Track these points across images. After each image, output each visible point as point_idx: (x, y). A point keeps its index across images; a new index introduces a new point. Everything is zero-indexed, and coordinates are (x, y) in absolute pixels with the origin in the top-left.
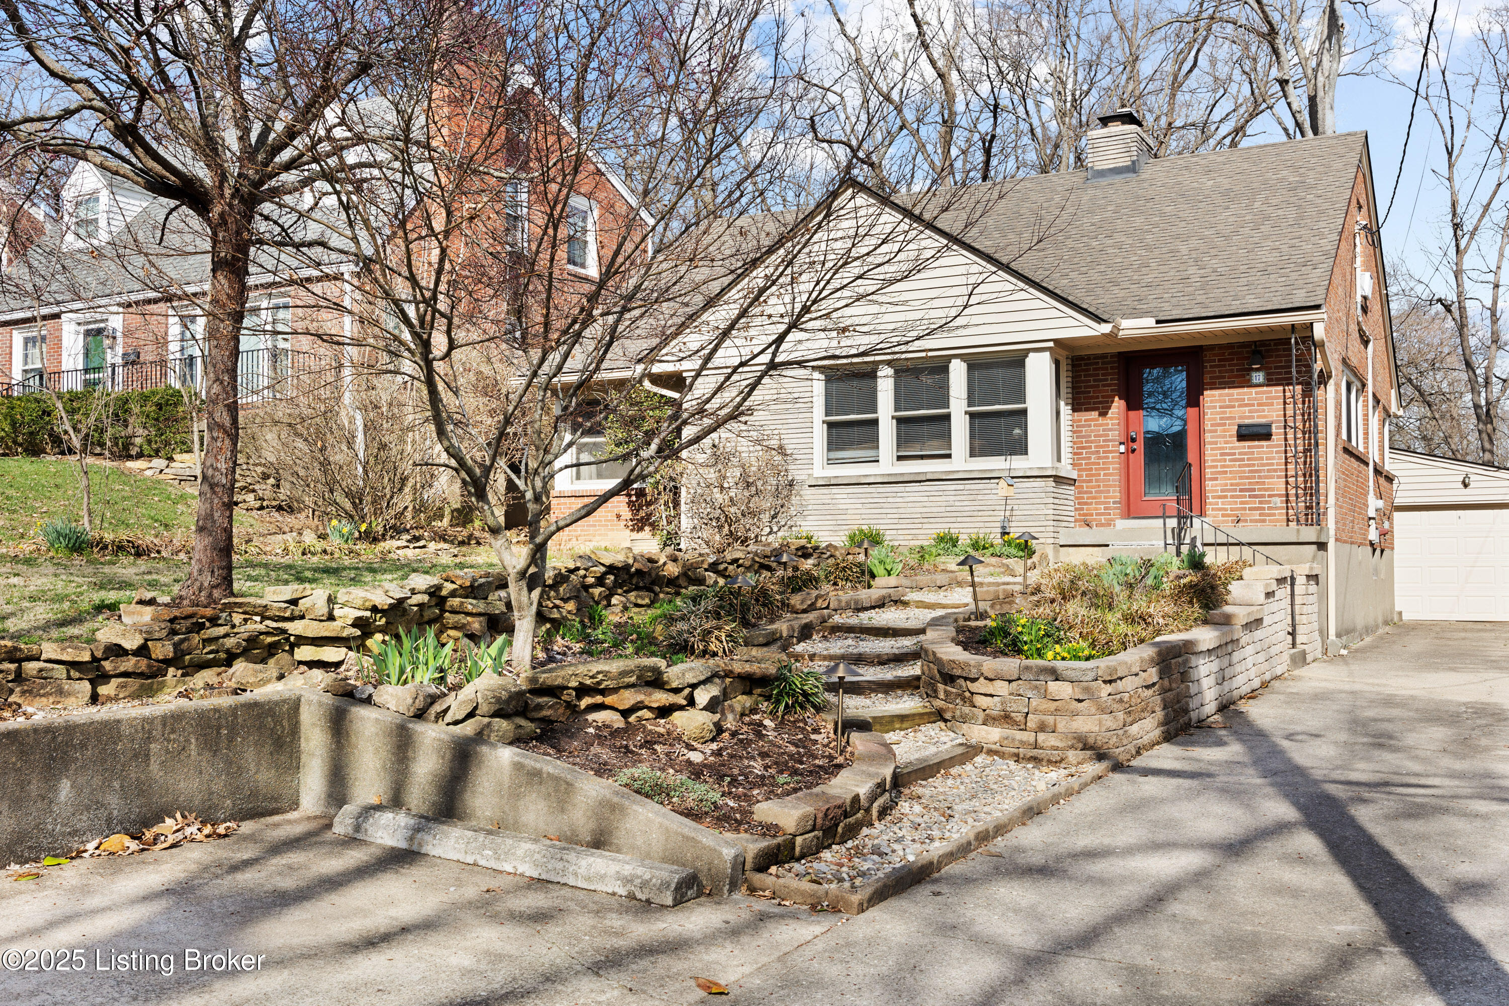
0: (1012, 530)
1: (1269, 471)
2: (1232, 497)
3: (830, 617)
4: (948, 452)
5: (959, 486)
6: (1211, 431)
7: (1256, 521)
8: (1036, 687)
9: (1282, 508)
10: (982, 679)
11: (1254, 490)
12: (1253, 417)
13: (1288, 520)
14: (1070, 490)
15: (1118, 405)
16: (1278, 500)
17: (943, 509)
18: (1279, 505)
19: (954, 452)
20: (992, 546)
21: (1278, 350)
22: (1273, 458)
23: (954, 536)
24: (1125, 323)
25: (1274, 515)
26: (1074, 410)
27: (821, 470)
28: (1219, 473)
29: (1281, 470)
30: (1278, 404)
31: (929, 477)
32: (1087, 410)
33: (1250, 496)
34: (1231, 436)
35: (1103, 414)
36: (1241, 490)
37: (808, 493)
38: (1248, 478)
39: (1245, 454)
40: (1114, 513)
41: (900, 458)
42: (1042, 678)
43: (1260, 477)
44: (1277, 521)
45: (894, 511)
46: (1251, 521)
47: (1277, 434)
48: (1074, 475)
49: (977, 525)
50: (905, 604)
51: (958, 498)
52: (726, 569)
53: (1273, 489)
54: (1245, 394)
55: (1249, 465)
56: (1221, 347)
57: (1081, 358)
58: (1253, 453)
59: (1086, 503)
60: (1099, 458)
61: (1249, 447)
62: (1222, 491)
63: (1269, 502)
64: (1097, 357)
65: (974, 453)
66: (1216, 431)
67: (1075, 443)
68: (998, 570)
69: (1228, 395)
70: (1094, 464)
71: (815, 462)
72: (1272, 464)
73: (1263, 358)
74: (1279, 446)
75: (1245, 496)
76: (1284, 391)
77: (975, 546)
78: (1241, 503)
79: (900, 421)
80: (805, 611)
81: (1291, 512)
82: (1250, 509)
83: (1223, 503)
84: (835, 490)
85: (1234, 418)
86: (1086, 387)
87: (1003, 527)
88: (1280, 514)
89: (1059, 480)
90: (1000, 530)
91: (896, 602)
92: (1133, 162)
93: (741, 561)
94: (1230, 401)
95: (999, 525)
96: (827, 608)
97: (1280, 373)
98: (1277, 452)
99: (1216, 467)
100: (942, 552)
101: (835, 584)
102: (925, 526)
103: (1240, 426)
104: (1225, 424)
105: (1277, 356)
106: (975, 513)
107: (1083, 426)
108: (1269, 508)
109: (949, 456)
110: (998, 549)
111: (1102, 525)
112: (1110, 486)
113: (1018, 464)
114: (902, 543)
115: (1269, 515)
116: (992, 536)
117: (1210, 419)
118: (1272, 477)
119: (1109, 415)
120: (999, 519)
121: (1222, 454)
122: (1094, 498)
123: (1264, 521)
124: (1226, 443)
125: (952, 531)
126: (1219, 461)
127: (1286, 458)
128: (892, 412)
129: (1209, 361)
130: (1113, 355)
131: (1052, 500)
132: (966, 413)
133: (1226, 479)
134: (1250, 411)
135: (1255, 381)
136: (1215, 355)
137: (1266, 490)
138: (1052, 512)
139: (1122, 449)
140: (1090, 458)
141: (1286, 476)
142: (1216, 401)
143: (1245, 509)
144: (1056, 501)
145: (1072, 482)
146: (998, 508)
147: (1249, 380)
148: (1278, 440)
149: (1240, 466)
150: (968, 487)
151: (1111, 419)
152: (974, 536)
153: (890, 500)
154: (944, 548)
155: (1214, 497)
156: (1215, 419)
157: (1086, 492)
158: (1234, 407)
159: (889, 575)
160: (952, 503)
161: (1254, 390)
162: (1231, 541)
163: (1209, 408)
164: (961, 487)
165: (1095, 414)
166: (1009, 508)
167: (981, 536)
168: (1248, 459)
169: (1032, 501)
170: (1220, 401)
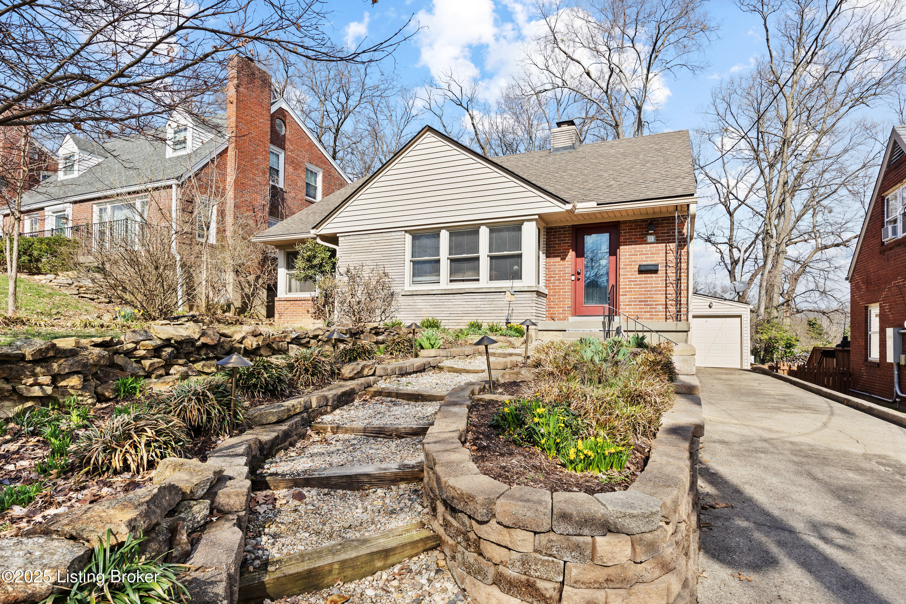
0: (512, 321)
1: (656, 291)
2: (634, 305)
3: (375, 382)
4: (477, 278)
5: (483, 296)
6: (623, 269)
7: (648, 319)
8: (578, 546)
9: (663, 312)
10: (493, 522)
11: (647, 301)
12: (648, 261)
13: (666, 318)
14: (544, 300)
15: (571, 254)
16: (661, 307)
17: (474, 309)
18: (661, 310)
19: (481, 278)
20: (501, 330)
21: (663, 223)
22: (659, 284)
23: (480, 324)
24: (579, 205)
25: (658, 315)
26: (547, 257)
27: (408, 287)
28: (627, 291)
29: (663, 290)
30: (662, 253)
31: (467, 291)
32: (554, 257)
33: (645, 305)
34: (635, 271)
35: (563, 259)
36: (640, 301)
37: (401, 299)
38: (644, 294)
39: (643, 281)
40: (568, 313)
41: (451, 281)
42: (586, 531)
43: (650, 294)
44: (660, 319)
45: (447, 309)
46: (645, 318)
47: (662, 270)
48: (546, 292)
49: (493, 318)
50: (441, 369)
51: (483, 303)
52: (308, 342)
53: (658, 301)
54: (643, 248)
55: (645, 288)
56: (630, 222)
57: (551, 228)
58: (647, 281)
59: (552, 308)
60: (560, 283)
61: (645, 277)
62: (629, 302)
63: (656, 308)
64: (560, 228)
65: (492, 278)
66: (626, 268)
67: (547, 275)
68: (505, 344)
69: (634, 248)
70: (557, 286)
71: (405, 282)
72: (658, 287)
73: (656, 227)
74: (662, 277)
75: (642, 305)
76: (666, 246)
77: (491, 329)
78: (640, 308)
79: (452, 261)
80: (352, 378)
81: (668, 314)
82: (645, 312)
83: (629, 309)
84: (415, 298)
85: (637, 261)
86: (554, 244)
87: (507, 320)
88: (662, 315)
89: (539, 294)
90: (505, 321)
91: (434, 367)
92: (573, 144)
93: (320, 337)
94: (635, 251)
95: (505, 318)
96: (373, 375)
97: (664, 236)
98: (661, 280)
99: (626, 288)
100: (472, 333)
101: (391, 354)
102: (464, 318)
103: (640, 266)
104: (631, 265)
105: (662, 227)
106: (492, 312)
107: (552, 265)
108: (656, 312)
109: (478, 280)
110: (504, 332)
111: (561, 319)
112: (566, 298)
113: (517, 284)
114: (450, 327)
115: (655, 315)
116: (501, 324)
117: (623, 262)
118: (658, 294)
119: (567, 259)
120: (505, 315)
121: (629, 281)
122: (557, 305)
123: (653, 319)
124: (632, 275)
125: (479, 321)
126: (628, 285)
127: (666, 284)
128: (447, 255)
129: (623, 230)
130: (569, 227)
131: (535, 305)
132: (488, 256)
133: (631, 295)
134: (646, 258)
135: (649, 241)
136: (627, 226)
137: (654, 301)
138: (535, 311)
139: (573, 278)
140: (555, 283)
141: (666, 294)
142: (627, 252)
143: (641, 312)
144: (537, 305)
145: (545, 295)
146: (504, 308)
147: (646, 240)
148: (662, 273)
149: (639, 288)
150: (488, 297)
151: (567, 261)
152: (491, 324)
153: (445, 303)
154: (473, 331)
155: (624, 305)
156: (626, 262)
157: (552, 302)
158: (637, 255)
159: (433, 347)
160: (479, 306)
161: (648, 246)
162: (645, 329)
163: (623, 256)
164: (484, 297)
165: (558, 259)
166: (511, 308)
167: (495, 324)
168: (644, 284)
169: (524, 305)
170: (629, 252)
